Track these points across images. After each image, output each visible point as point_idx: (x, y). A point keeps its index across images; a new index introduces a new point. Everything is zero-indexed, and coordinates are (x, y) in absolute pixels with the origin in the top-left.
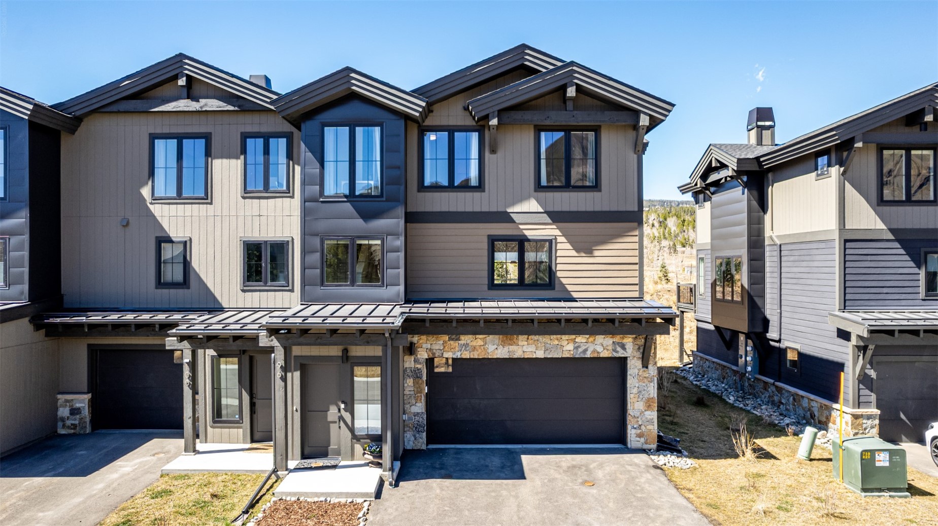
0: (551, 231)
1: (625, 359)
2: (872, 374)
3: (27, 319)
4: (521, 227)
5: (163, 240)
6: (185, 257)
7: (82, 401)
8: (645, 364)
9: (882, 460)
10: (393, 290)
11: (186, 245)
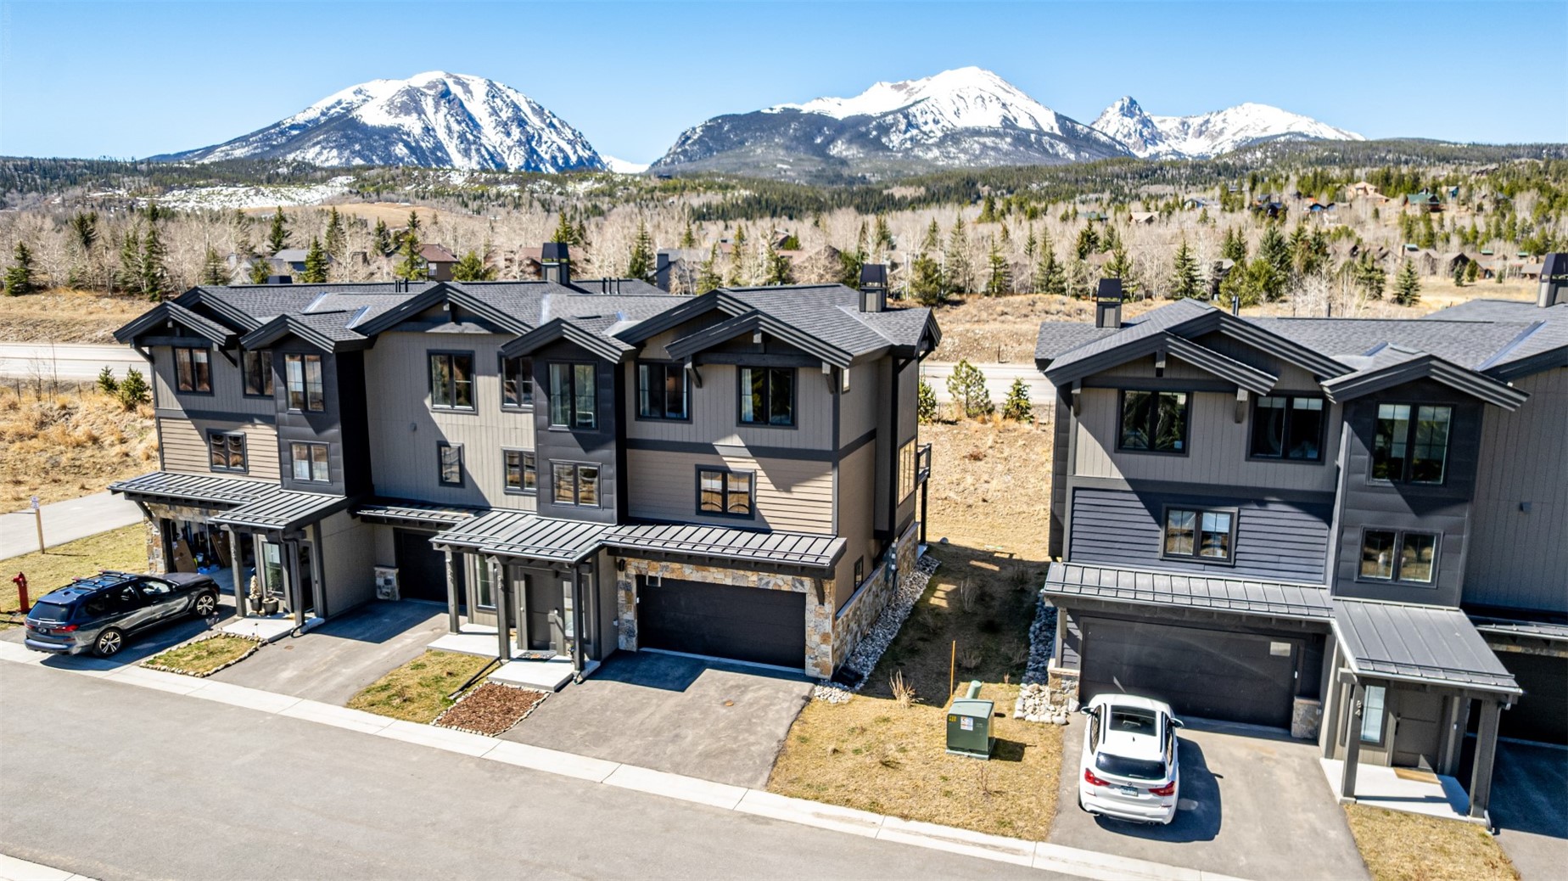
0: (751, 465)
1: (804, 595)
2: (1078, 634)
3: (345, 511)
4: (725, 459)
5: (443, 444)
6: (460, 460)
7: (392, 575)
8: (822, 602)
9: (967, 725)
10: (607, 512)
11: (460, 450)
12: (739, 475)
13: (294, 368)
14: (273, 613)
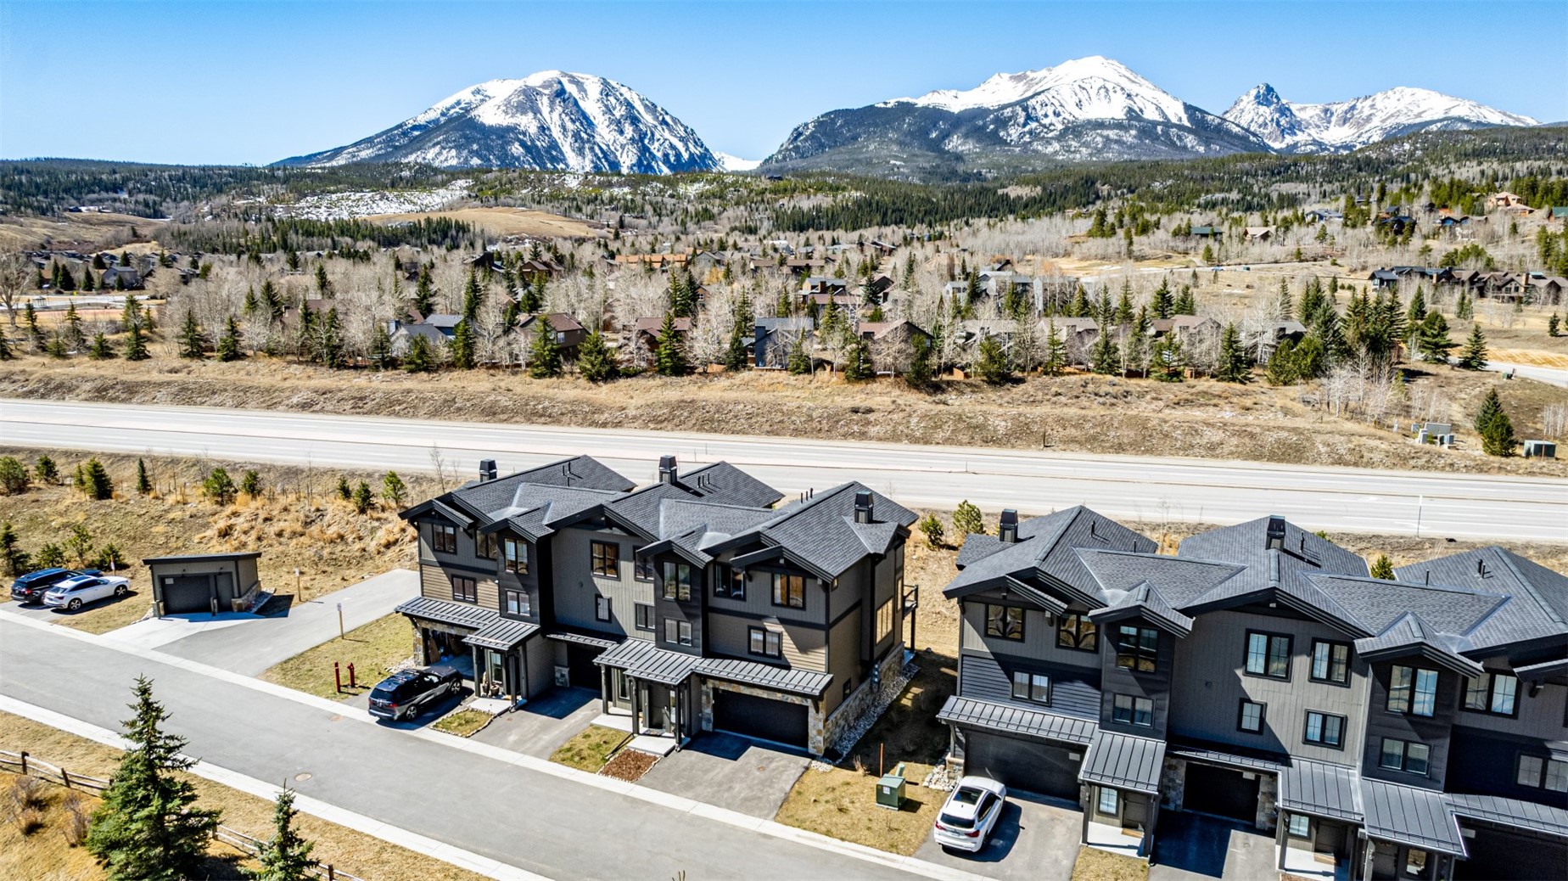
0: (779, 628)
1: (807, 708)
2: (963, 741)
3: (541, 635)
4: (765, 624)
6: (609, 606)
7: (565, 671)
8: (817, 712)
9: (886, 791)
10: (696, 650)
11: (610, 601)
12: (773, 633)
13: (510, 546)
14: (496, 695)
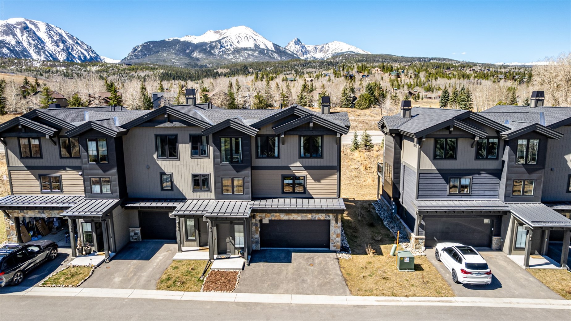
0: (305, 173)
1: (329, 221)
2: (424, 224)
3: (119, 205)
4: (294, 171)
5: (163, 174)
6: (171, 180)
7: (138, 230)
8: (337, 222)
9: (407, 260)
10: (247, 196)
11: (171, 175)
12: (300, 177)
13: (92, 146)
14: (89, 253)
